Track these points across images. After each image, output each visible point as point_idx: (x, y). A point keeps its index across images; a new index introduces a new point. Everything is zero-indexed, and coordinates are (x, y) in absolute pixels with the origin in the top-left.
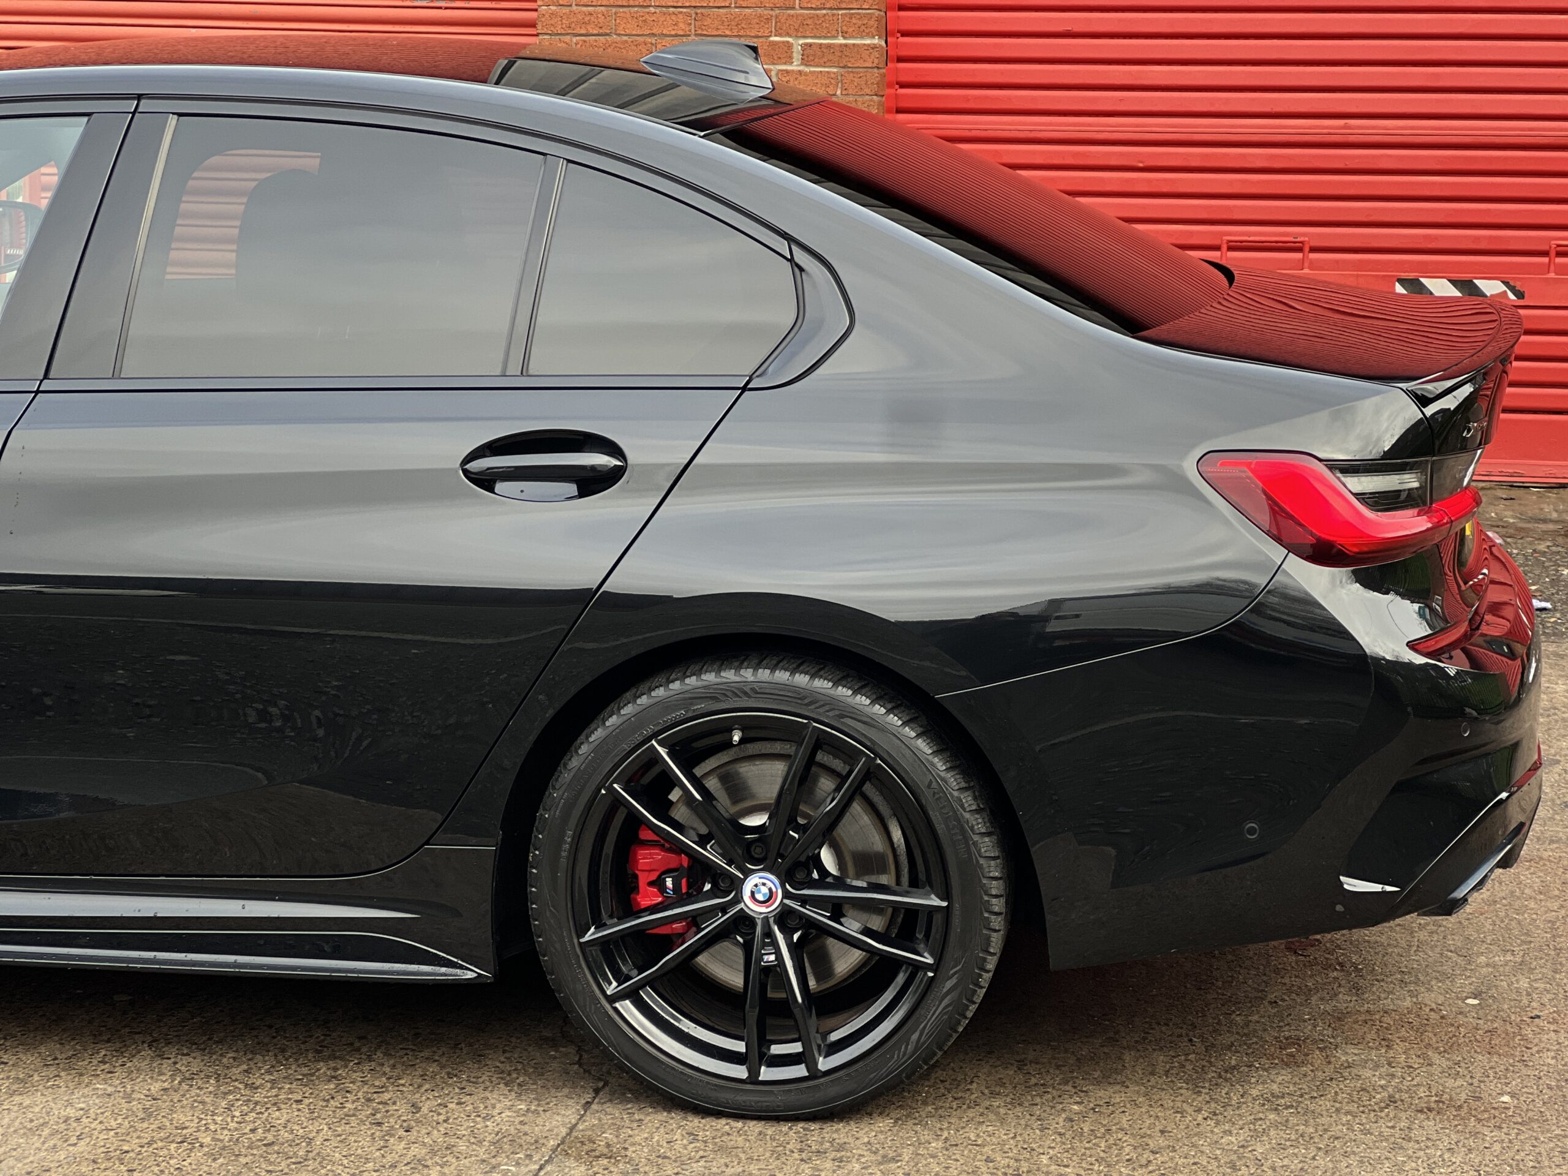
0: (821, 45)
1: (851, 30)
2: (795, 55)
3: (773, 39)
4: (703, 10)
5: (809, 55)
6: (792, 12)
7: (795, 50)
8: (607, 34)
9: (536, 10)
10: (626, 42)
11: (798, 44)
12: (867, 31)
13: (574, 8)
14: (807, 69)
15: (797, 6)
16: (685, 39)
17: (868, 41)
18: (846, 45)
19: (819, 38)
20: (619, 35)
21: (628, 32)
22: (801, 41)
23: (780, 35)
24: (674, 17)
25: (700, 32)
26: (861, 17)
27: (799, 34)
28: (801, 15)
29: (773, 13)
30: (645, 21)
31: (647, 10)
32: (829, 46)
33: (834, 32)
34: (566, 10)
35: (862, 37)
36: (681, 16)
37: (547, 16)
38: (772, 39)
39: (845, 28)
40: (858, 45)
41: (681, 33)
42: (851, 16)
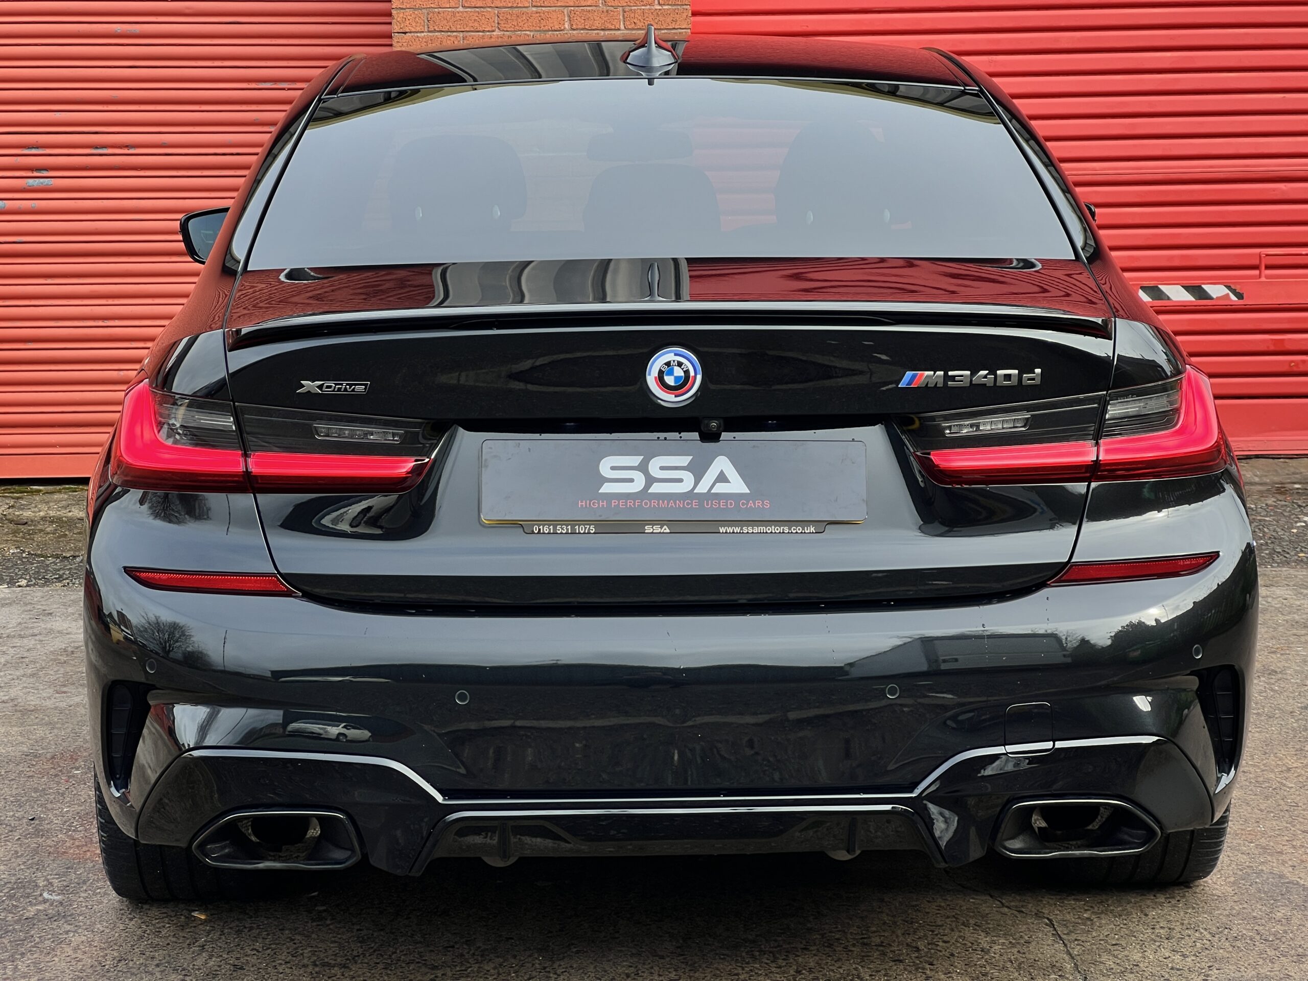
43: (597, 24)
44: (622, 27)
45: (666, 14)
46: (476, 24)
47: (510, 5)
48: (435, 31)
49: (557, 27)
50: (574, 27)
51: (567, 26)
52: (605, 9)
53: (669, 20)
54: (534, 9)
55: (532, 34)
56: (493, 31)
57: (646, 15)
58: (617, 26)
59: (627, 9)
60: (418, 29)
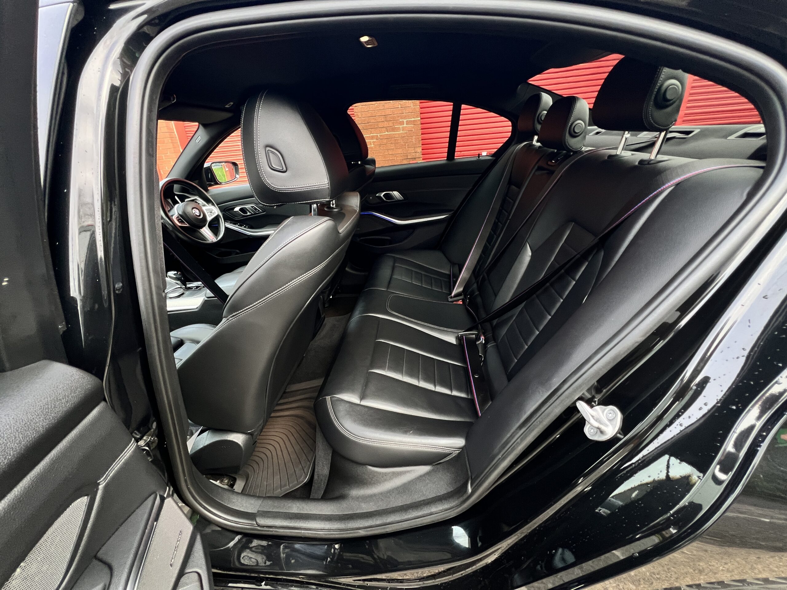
0: (409, 120)
2: (405, 123)
3: (401, 120)
5: (408, 123)
8: (369, 123)
10: (372, 124)
11: (405, 121)
14: (407, 126)
15: (404, 113)
17: (418, 120)
18: (414, 120)
21: (373, 122)
22: (406, 120)
26: (417, 114)
28: (405, 115)
29: (400, 115)
30: (376, 119)
31: (376, 117)
32: (411, 121)
33: (412, 118)
35: (417, 118)
36: (382, 117)
40: (416, 120)
41: (383, 121)
48: (362, 106)
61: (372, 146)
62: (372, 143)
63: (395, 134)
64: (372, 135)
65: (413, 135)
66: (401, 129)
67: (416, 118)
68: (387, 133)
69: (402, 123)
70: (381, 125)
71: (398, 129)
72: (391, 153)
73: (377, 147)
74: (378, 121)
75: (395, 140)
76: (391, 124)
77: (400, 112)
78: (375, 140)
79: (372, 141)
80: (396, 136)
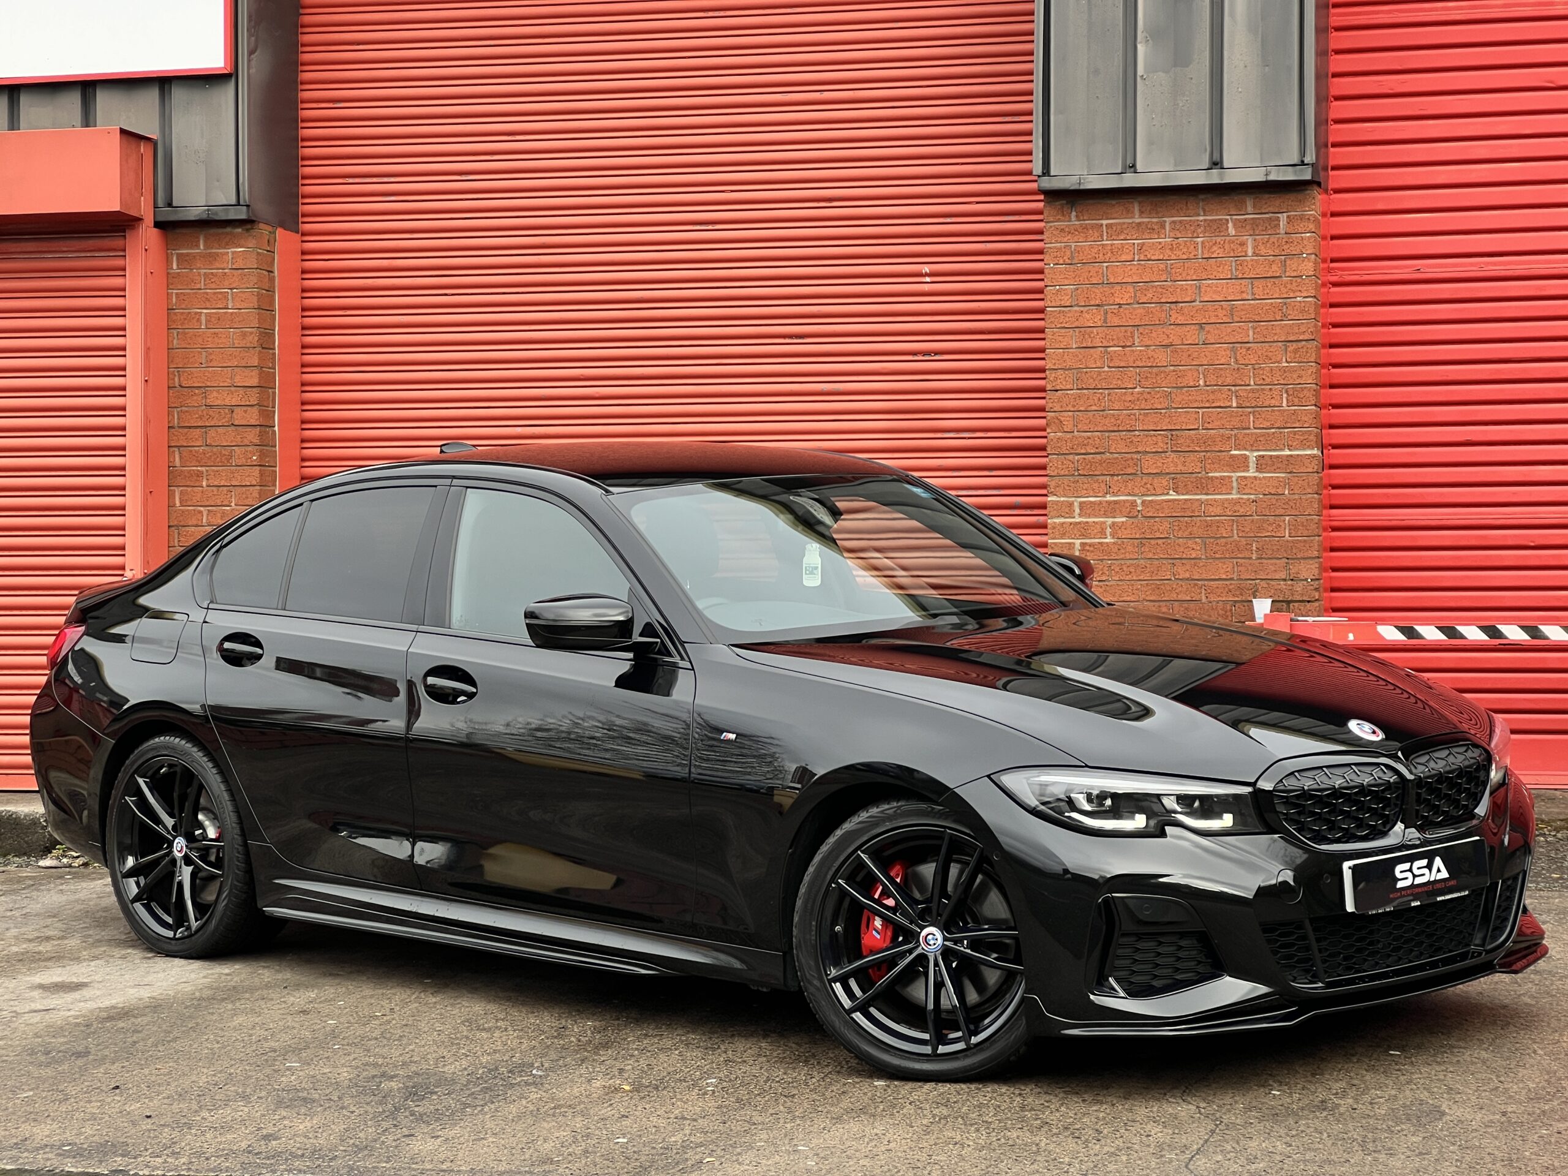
0: (1271, 456)
1: (1295, 444)
2: (1251, 464)
4: (1177, 432)
5: (1262, 464)
6: (1248, 431)
7: (1250, 461)
8: (1103, 453)
9: (1046, 437)
10: (1117, 458)
11: (1253, 456)
12: (1308, 444)
13: (1076, 433)
14: (1261, 475)
15: (1252, 427)
16: (1163, 455)
17: (1309, 452)
18: (1291, 456)
19: (1270, 450)
20: (1111, 453)
21: (1118, 450)
22: (1256, 454)
23: (1239, 449)
24: (1154, 438)
25: (1175, 449)
26: (1304, 433)
27: (1254, 448)
28: (1256, 434)
29: (1233, 433)
30: (1131, 442)
31: (1133, 433)
32: (1278, 457)
33: (1282, 446)
34: (1069, 436)
35: (1304, 449)
36: (1160, 437)
37: (1055, 440)
38: (1232, 452)
39: (1290, 443)
40: (1301, 455)
41: (1160, 450)
42: (1295, 433)
43: (1228, 381)
44: (1252, 383)
45: (1292, 370)
46: (1119, 382)
47: (1150, 364)
48: (1083, 389)
49: (1192, 384)
50: (1208, 383)
51: (1201, 382)
52: (1236, 366)
53: (1295, 376)
54: (1172, 368)
55: (1169, 390)
56: (1135, 388)
57: (1274, 372)
58: (1247, 383)
59: (1256, 366)
60: (1068, 387)
61: (1109, 540)
62: (1109, 530)
63: (1208, 503)
64: (1109, 498)
65: (1282, 512)
66: (1235, 484)
67: (1297, 449)
68: (1173, 496)
69: (1242, 463)
70: (1150, 465)
71: (1223, 484)
72: (1187, 575)
73: (1130, 548)
74: (1139, 449)
75: (1209, 525)
76: (1192, 464)
77: (1235, 422)
78: (1124, 519)
79: (1110, 521)
80: (1212, 510)
